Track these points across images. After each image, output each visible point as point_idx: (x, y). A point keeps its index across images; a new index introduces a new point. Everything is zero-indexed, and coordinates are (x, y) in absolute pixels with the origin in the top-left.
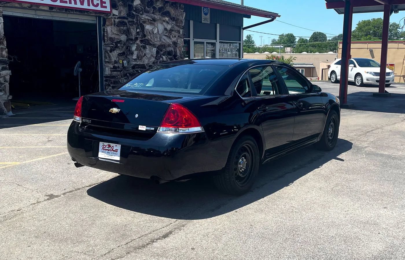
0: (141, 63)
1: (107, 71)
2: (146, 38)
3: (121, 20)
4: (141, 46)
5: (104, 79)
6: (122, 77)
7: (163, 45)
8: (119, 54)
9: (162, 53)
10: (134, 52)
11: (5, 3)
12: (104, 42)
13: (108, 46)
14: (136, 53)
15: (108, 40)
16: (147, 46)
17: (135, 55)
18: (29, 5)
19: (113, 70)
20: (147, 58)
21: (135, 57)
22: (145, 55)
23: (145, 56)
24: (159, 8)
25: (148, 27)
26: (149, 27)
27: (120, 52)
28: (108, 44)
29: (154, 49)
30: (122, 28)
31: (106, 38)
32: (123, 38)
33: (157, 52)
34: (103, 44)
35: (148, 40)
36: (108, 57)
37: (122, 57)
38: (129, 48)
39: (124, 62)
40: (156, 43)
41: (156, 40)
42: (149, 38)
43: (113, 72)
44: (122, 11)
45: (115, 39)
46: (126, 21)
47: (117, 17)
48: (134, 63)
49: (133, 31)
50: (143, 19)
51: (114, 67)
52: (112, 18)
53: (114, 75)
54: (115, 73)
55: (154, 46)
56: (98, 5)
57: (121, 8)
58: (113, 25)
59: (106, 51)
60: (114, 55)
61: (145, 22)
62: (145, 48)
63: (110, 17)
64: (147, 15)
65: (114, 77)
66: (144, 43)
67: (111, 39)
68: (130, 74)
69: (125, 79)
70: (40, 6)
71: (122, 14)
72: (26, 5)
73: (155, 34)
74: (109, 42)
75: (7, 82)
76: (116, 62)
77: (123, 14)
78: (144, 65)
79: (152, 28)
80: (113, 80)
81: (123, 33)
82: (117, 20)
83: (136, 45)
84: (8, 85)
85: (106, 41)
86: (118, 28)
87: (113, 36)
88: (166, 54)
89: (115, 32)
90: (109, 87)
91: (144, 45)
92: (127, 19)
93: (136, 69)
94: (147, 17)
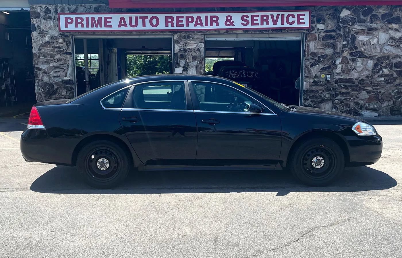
0: (348, 77)
1: (306, 86)
2: (358, 50)
3: (327, 33)
4: (350, 59)
5: (303, 93)
6: (324, 92)
7: (385, 56)
8: (322, 68)
9: (383, 65)
10: (338, 66)
11: (205, 32)
12: (305, 57)
13: (308, 61)
14: (339, 67)
15: (309, 55)
16: (359, 59)
17: (338, 69)
18: (225, 31)
19: (313, 84)
20: (357, 72)
21: (338, 70)
22: (355, 68)
23: (354, 70)
24: (382, 15)
25: (362, 38)
26: (364, 37)
27: (323, 66)
28: (308, 59)
29: (369, 61)
30: (328, 41)
31: (306, 54)
32: (329, 51)
33: (376, 65)
34: (304, 59)
35: (360, 52)
36: (307, 71)
37: (326, 71)
38: (334, 62)
39: (327, 77)
40: (374, 54)
41: (374, 51)
42: (361, 50)
43: (312, 87)
44: (329, 25)
45: (318, 53)
46: (334, 34)
47: (323, 31)
48: (337, 77)
49: (339, 44)
50: (354, 30)
51: (314, 82)
52: (316, 33)
53: (313, 89)
54: (315, 87)
55: (371, 57)
56: (294, 22)
57: (329, 21)
58: (317, 40)
59: (306, 66)
60: (315, 70)
61: (357, 33)
62: (354, 60)
63: (314, 32)
64: (359, 26)
65: (313, 91)
66: (353, 56)
67: (313, 54)
68: (333, 89)
69: (327, 94)
70: (233, 31)
71: (329, 28)
72: (223, 32)
73: (373, 44)
74: (310, 57)
75: (203, 94)
76: (316, 76)
77: (331, 27)
78: (352, 79)
79: (367, 39)
80: (312, 94)
81: (329, 47)
82: (323, 34)
83: (341, 59)
84: (204, 96)
85: (306, 56)
86: (324, 42)
87: (316, 51)
88: (390, 66)
89: (319, 47)
90: (307, 101)
91: (353, 57)
92: (335, 31)
93: (339, 84)
94: (359, 28)
